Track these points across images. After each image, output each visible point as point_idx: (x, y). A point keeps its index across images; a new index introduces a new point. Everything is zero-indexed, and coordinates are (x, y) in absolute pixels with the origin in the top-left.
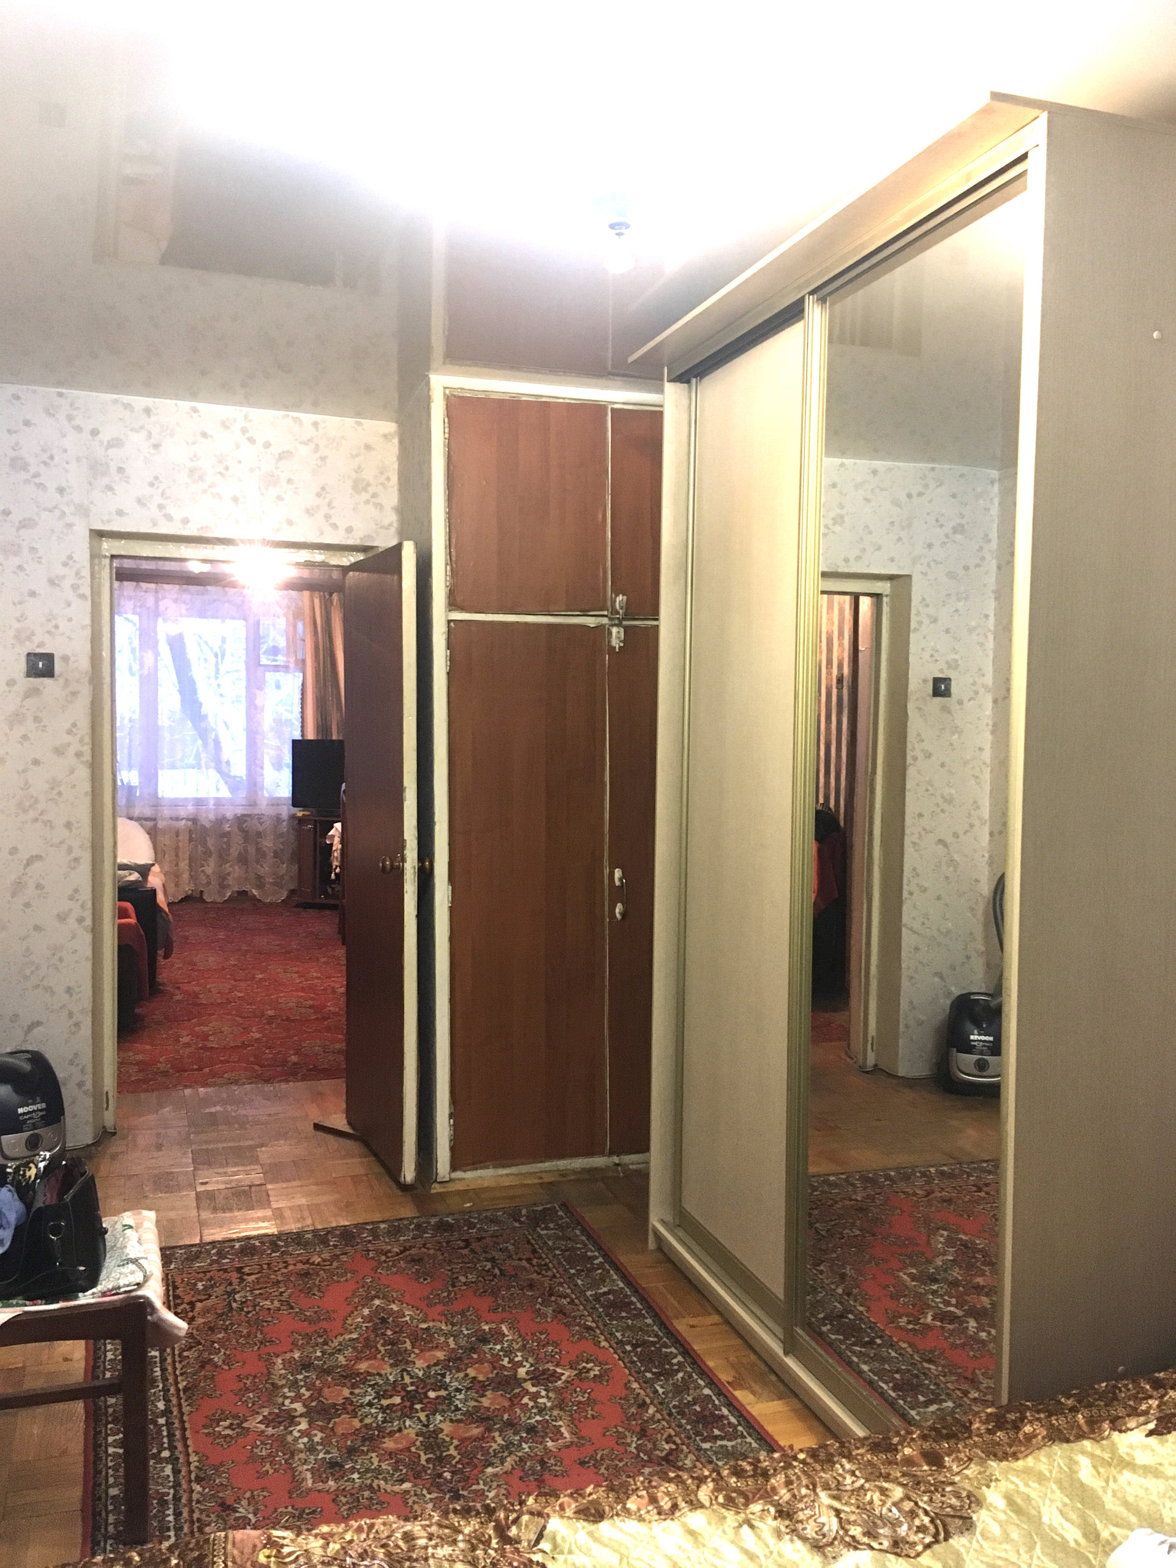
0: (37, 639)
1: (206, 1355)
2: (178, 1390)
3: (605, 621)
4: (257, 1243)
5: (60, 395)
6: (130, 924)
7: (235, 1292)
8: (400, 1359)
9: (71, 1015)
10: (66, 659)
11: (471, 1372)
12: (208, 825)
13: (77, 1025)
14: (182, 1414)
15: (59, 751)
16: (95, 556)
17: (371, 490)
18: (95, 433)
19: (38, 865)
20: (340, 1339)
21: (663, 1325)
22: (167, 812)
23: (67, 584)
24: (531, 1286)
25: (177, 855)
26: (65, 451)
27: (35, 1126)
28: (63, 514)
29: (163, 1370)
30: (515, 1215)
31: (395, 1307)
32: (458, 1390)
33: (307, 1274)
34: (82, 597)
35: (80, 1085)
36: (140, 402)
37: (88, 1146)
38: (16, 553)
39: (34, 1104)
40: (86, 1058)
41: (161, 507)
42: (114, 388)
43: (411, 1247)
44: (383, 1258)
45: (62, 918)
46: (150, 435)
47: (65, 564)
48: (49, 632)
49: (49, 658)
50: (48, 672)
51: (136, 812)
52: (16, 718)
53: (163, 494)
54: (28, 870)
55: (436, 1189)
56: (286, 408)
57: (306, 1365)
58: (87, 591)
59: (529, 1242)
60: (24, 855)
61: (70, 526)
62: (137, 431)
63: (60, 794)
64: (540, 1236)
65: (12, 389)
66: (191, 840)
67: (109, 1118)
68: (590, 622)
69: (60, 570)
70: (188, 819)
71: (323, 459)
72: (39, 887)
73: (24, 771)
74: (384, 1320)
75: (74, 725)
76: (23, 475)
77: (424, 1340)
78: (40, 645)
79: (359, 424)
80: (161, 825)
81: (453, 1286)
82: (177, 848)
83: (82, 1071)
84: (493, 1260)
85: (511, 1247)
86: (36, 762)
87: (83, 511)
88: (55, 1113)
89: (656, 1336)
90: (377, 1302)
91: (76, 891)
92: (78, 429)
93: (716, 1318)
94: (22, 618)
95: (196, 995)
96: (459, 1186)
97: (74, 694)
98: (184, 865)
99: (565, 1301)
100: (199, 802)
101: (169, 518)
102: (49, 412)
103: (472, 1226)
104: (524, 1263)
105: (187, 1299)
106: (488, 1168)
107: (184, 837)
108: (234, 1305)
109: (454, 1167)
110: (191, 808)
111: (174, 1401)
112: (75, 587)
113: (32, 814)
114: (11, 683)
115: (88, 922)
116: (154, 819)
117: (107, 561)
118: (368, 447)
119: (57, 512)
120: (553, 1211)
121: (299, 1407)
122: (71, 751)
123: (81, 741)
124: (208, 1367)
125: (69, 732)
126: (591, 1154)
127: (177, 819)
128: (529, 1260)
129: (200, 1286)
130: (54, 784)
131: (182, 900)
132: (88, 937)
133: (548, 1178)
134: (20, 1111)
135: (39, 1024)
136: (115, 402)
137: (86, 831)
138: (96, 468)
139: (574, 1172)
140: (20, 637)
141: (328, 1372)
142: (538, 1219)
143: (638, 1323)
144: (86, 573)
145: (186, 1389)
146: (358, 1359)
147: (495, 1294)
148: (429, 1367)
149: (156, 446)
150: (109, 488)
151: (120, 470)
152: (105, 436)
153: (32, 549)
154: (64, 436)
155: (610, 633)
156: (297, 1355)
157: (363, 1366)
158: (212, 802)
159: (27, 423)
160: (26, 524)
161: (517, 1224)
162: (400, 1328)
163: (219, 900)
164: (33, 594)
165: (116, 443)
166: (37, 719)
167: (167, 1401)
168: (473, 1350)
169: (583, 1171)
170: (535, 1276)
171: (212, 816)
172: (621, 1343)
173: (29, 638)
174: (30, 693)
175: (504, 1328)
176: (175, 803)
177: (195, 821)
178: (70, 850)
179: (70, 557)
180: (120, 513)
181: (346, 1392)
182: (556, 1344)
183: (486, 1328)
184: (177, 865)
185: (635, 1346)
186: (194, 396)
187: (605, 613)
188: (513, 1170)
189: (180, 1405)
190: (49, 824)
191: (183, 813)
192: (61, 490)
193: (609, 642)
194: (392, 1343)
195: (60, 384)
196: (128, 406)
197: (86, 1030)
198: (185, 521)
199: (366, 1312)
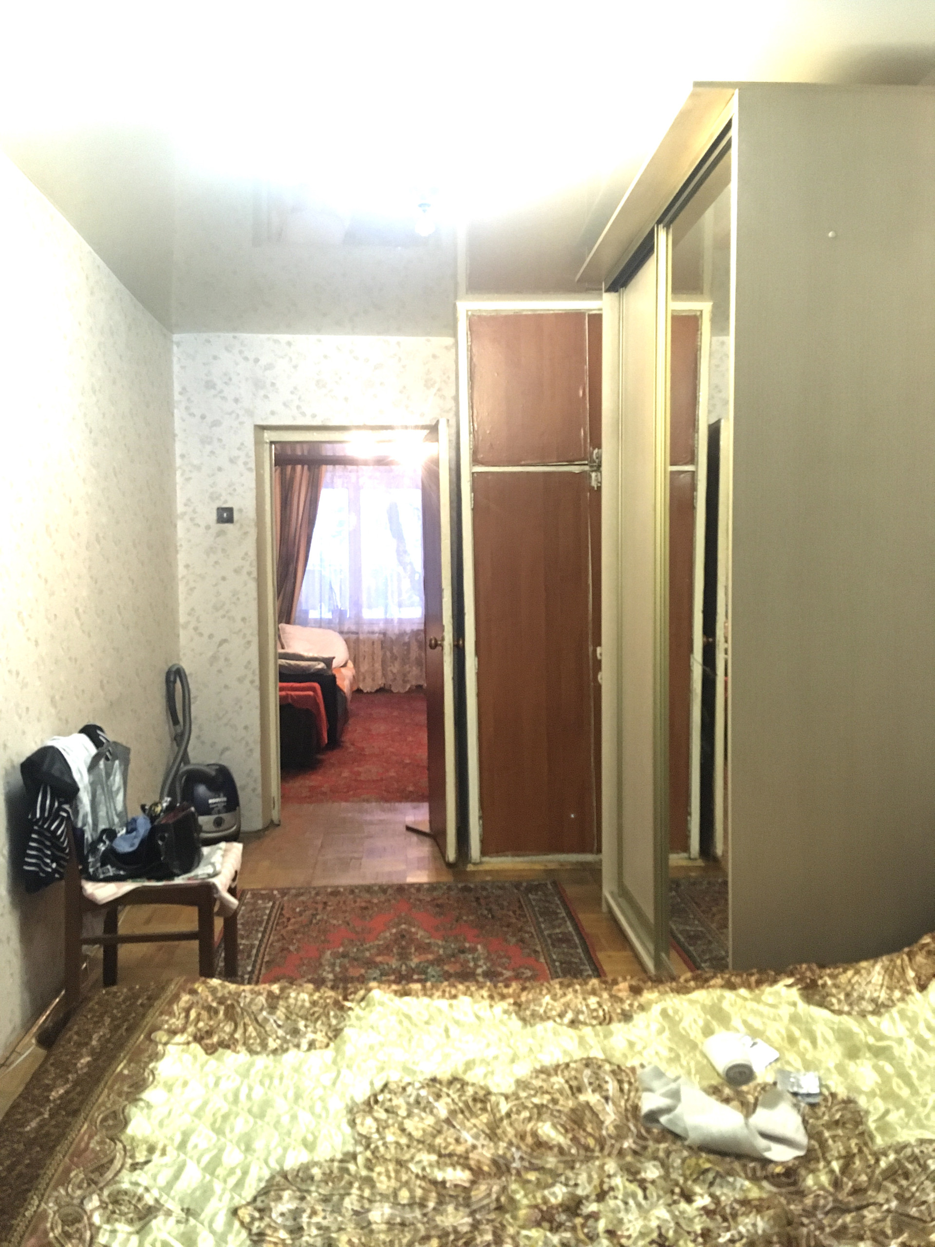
0: (223, 499)
1: (286, 946)
2: (262, 962)
3: (587, 468)
4: (342, 890)
5: (235, 337)
6: (309, 696)
7: (317, 914)
8: (404, 956)
9: (247, 744)
10: (240, 510)
11: (446, 968)
12: (394, 637)
13: (251, 750)
14: (260, 973)
15: (237, 571)
16: (258, 442)
17: (437, 386)
18: (257, 360)
19: (225, 645)
20: (371, 944)
21: (587, 951)
22: (366, 628)
23: (240, 462)
24: (508, 926)
25: (373, 659)
26: (239, 374)
27: (219, 812)
28: (238, 415)
29: (258, 951)
30: (517, 886)
31: (413, 930)
32: (433, 976)
33: (366, 908)
34: (250, 469)
35: (254, 790)
36: (284, 338)
37: (259, 831)
38: (210, 443)
39: (219, 797)
40: (257, 772)
41: (298, 407)
42: (269, 330)
43: (439, 898)
44: (418, 903)
45: (241, 680)
46: (291, 359)
47: (239, 449)
48: (230, 494)
49: (230, 510)
50: (230, 520)
51: (346, 629)
52: (211, 550)
53: (299, 399)
54: (221, 649)
55: (470, 868)
56: (379, 333)
57: (344, 955)
58: (252, 465)
59: (520, 901)
60: (217, 639)
61: (241, 423)
62: (282, 357)
63: (238, 599)
64: (529, 899)
65: (205, 336)
66: (382, 648)
67: (275, 815)
68: (576, 469)
69: (236, 453)
70: (380, 633)
71: (404, 367)
72: (226, 660)
73: (216, 585)
74: (403, 936)
75: (246, 554)
76: (213, 392)
77: (423, 948)
78: (226, 502)
79: (428, 341)
80: (361, 637)
81: (457, 921)
82: (373, 653)
83: (255, 781)
84: (490, 910)
85: (505, 903)
86: (224, 579)
87: (250, 413)
88: (233, 804)
89: (580, 959)
90: (403, 926)
91: (249, 662)
92: (246, 359)
93: (628, 953)
94: (214, 485)
95: (363, 749)
96: (487, 867)
97: (246, 533)
98: (378, 666)
99: (527, 935)
100: (387, 621)
101: (303, 414)
102: (228, 349)
103: (484, 889)
104: (511, 913)
105: (287, 916)
106: (507, 856)
107: (378, 646)
108: (314, 921)
109: (484, 853)
110: (382, 626)
111: (258, 967)
112: (245, 463)
113: (222, 612)
114: (208, 527)
115: (257, 683)
116: (357, 633)
117: (268, 446)
118: (434, 356)
119: (234, 415)
120: (546, 885)
121: (331, 976)
122: (245, 571)
123: (251, 564)
124: (285, 952)
125: (243, 559)
126: (583, 851)
127: (373, 633)
128: (514, 912)
129: (298, 910)
130: (235, 593)
131: (377, 691)
132: (257, 693)
133: (552, 866)
134: (211, 801)
135: (227, 749)
136: (269, 339)
137: (254, 622)
138: (258, 384)
139: (571, 863)
140: (213, 497)
141: (355, 959)
142: (532, 888)
143: (572, 951)
144: (252, 454)
145: (267, 962)
146: (378, 955)
147: (482, 927)
148: (420, 963)
149: (295, 367)
150: (266, 397)
151: (273, 384)
152: (263, 362)
153: (220, 440)
154: (237, 364)
155: (590, 477)
156: (341, 950)
157: (379, 959)
158: (396, 621)
159: (215, 358)
160: (216, 423)
161: (516, 891)
162: (412, 940)
163: (402, 691)
164: (220, 469)
165: (269, 367)
166: (223, 550)
167: (254, 966)
168: (453, 956)
169: (578, 863)
170: (514, 921)
171: (396, 631)
172: (554, 961)
173: (218, 498)
174: (220, 534)
175: (479, 947)
176: (371, 622)
177: (385, 634)
178: (244, 636)
179: (242, 444)
180: (273, 413)
181: (363, 971)
182: (509, 958)
183: (467, 945)
184: (373, 666)
185: (561, 963)
186: (318, 331)
187: (586, 462)
188: (526, 859)
189: (260, 969)
190: (233, 619)
191: (376, 629)
192: (236, 400)
193: (590, 483)
194: (403, 948)
195: (235, 330)
196: (276, 341)
197: (257, 754)
198: (314, 416)
199: (394, 931)
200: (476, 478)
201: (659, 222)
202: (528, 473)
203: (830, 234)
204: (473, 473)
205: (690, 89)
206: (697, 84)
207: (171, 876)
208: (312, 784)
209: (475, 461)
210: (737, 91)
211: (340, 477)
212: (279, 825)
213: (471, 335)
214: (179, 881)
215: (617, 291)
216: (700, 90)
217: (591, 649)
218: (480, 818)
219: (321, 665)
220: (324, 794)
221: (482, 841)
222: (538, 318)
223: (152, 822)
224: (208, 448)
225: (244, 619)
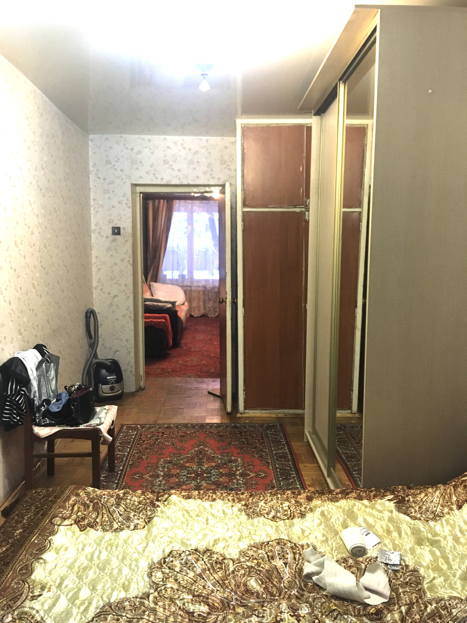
0: (115, 222)
1: (141, 456)
2: (128, 464)
3: (303, 209)
4: (172, 426)
5: (121, 137)
6: (162, 322)
7: (159, 439)
8: (200, 464)
9: (127, 349)
10: (124, 229)
11: (221, 470)
12: (210, 289)
13: (129, 352)
14: (126, 471)
15: (122, 260)
16: (133, 193)
17: (227, 163)
18: (132, 149)
19: (116, 298)
20: (184, 456)
21: (294, 464)
22: (195, 284)
23: (124, 203)
24: (255, 448)
25: (199, 300)
26: (123, 156)
27: (112, 383)
29: (127, 458)
30: (262, 426)
31: (206, 449)
32: (214, 475)
33: (184, 436)
34: (129, 207)
35: (131, 372)
36: (146, 137)
37: (134, 392)
38: (108, 193)
39: (113, 376)
40: (133, 363)
41: (154, 174)
42: (139, 133)
43: (221, 432)
44: (210, 434)
45: (124, 316)
46: (150, 149)
47: (123, 196)
48: (119, 220)
49: (119, 228)
50: (119, 233)
51: (185, 284)
52: (109, 249)
53: (155, 170)
54: (114, 300)
55: (239, 415)
56: (196, 135)
57: (170, 462)
58: (130, 205)
59: (262, 435)
60: (112, 295)
61: (125, 183)
62: (146, 148)
63: (123, 275)
64: (267, 433)
65: (105, 136)
66: (204, 294)
67: (142, 384)
68: (297, 210)
69: (121, 198)
70: (203, 287)
71: (210, 153)
72: (117, 306)
73: (112, 267)
74: (201, 452)
75: (127, 251)
76: (109, 166)
77: (211, 459)
78: (116, 224)
79: (223, 139)
80: (193, 289)
81: (229, 445)
82: (199, 297)
83: (132, 367)
84: (247, 439)
85: (255, 435)
86: (115, 264)
87: (129, 177)
88: (120, 379)
89: (290, 467)
90: (201, 447)
91: (129, 307)
92: (127, 148)
93: (316, 465)
94: (110, 215)
95: (190, 348)
96: (247, 415)
97: (127, 241)
98: (201, 304)
99: (264, 454)
100: (206, 281)
101: (157, 178)
102: (117, 143)
103: (245, 427)
104: (257, 441)
105: (143, 439)
106: (258, 410)
107: (201, 293)
108: (157, 443)
109: (246, 408)
110: (204, 283)
111: (126, 467)
112: (127, 204)
113: (115, 281)
114: (107, 237)
115: (133, 318)
116: (190, 287)
117: (138, 195)
118: (226, 147)
119: (121, 178)
120: (276, 426)
121: (162, 473)
122: (126, 260)
123: (129, 257)
124: (140, 459)
125: (125, 254)
126: (297, 408)
127: (199, 287)
128: (259, 440)
129: (149, 436)
130: (121, 271)
131: (201, 316)
132: (132, 323)
133: (280, 415)
134: (108, 378)
135: (117, 351)
136: (139, 138)
137: (131, 287)
138: (133, 162)
139: (291, 414)
140: (110, 222)
141: (175, 464)
142: (269, 428)
143: (286, 463)
144: (130, 199)
145: (131, 464)
146: (187, 462)
147: (242, 449)
148: (208, 467)
149: (152, 153)
150: (137, 169)
151: (141, 162)
152: (136, 150)
153: (113, 191)
154: (122, 151)
155: (305, 214)
156: (168, 459)
157: (187, 465)
158: (211, 281)
159: (111, 148)
160: (111, 183)
161: (261, 429)
162: (205, 455)
163: (213, 316)
164: (113, 207)
165: (139, 153)
166: (115, 249)
167: (124, 467)
168: (225, 464)
169: (294, 414)
170: (258, 445)
171: (211, 286)
172: (277, 468)
173: (112, 222)
174: (114, 240)
175: (239, 459)
176: (198, 281)
177: (205, 287)
178: (126, 293)
179: (125, 194)
180: (141, 177)
181: (178, 471)
182: (254, 466)
183: (233, 458)
184: (199, 303)
185: (281, 470)
186: (165, 133)
187: (303, 206)
188: (267, 411)
189: (127, 469)
190: (120, 285)
191: (201, 285)
192: (122, 170)
193: (305, 217)
194: (200, 459)
195: (121, 133)
196: (143, 139)
197: (132, 354)
198: (162, 179)
199: (197, 449)
200: (244, 214)
201: (340, 80)
202: (272, 212)
203: (430, 91)
204: (243, 212)
205: (353, 8)
206: (357, 6)
207: (78, 425)
208: (163, 367)
209: (245, 205)
210: (379, 10)
211: (183, 206)
212: (144, 389)
213: (243, 137)
214: (82, 427)
215: (320, 115)
216: (358, 9)
217: (303, 305)
218: (244, 390)
219: (170, 305)
220: (168, 372)
221: (245, 402)
222: (279, 128)
223: (70, 396)
224: (108, 195)
225: (126, 285)
